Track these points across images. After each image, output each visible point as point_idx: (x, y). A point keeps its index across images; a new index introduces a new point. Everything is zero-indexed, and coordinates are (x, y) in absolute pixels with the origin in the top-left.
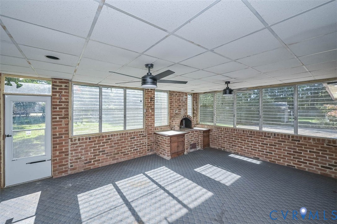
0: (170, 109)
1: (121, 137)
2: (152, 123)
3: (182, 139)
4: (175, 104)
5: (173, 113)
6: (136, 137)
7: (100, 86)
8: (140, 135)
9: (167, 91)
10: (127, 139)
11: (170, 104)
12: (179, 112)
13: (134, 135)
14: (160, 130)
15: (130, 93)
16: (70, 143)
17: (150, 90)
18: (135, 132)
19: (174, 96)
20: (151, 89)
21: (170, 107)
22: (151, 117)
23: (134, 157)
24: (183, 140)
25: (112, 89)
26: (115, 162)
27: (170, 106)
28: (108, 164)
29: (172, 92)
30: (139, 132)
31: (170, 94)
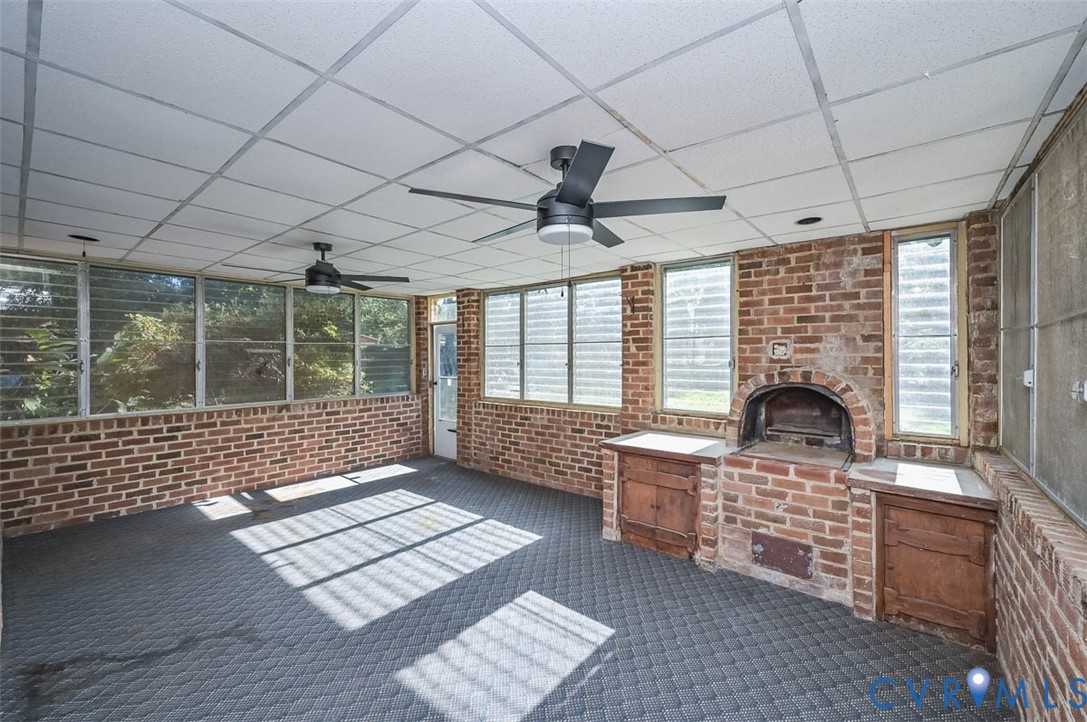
0: (741, 341)
1: (549, 420)
2: (640, 395)
3: (687, 483)
4: (769, 315)
5: (758, 360)
6: (586, 429)
7: (522, 290)
8: (598, 426)
9: (726, 255)
10: (564, 430)
11: (741, 313)
12: (799, 356)
13: (582, 424)
14: (675, 425)
15: (587, 292)
16: (474, 409)
17: (629, 273)
18: (583, 414)
19: (767, 272)
20: (634, 268)
21: (741, 332)
22: (637, 372)
23: (582, 490)
24: (689, 487)
25: (548, 290)
26: (538, 481)
27: (742, 323)
28: (525, 480)
29: (750, 256)
30: (596, 416)
31: (741, 267)
